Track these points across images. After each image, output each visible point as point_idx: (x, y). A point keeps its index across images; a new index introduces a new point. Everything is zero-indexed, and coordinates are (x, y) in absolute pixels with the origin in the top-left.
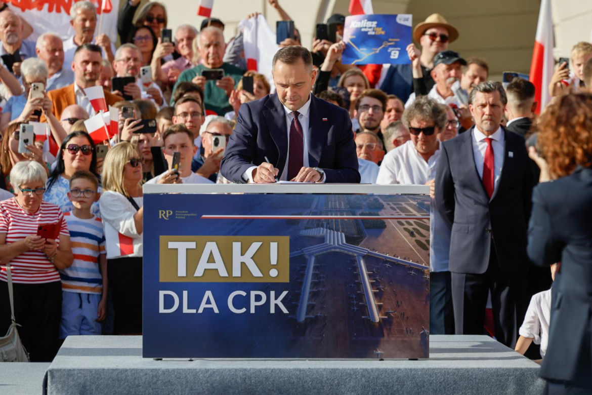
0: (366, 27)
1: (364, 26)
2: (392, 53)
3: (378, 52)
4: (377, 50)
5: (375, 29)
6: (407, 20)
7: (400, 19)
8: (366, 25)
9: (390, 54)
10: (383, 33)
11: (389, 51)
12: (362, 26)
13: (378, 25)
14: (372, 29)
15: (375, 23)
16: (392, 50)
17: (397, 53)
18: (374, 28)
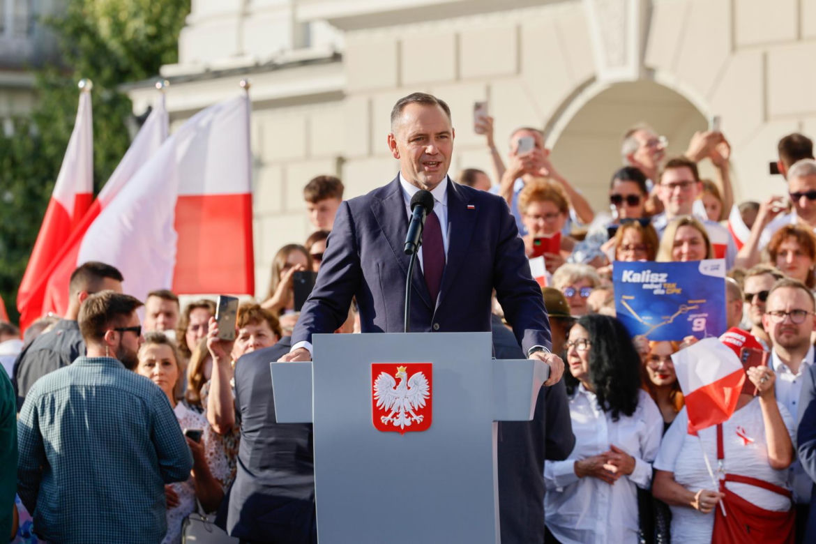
0: (649, 283)
1: (647, 281)
2: (695, 323)
3: (671, 321)
4: (669, 320)
5: (665, 285)
6: (717, 268)
7: (706, 268)
8: (650, 278)
9: (691, 324)
10: (678, 291)
11: (690, 319)
12: (643, 281)
13: (669, 280)
14: (660, 286)
15: (664, 276)
16: (694, 319)
17: (703, 321)
18: (663, 283)
